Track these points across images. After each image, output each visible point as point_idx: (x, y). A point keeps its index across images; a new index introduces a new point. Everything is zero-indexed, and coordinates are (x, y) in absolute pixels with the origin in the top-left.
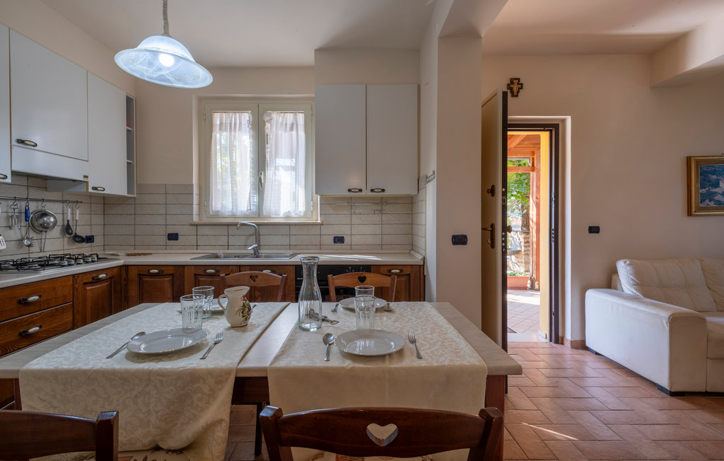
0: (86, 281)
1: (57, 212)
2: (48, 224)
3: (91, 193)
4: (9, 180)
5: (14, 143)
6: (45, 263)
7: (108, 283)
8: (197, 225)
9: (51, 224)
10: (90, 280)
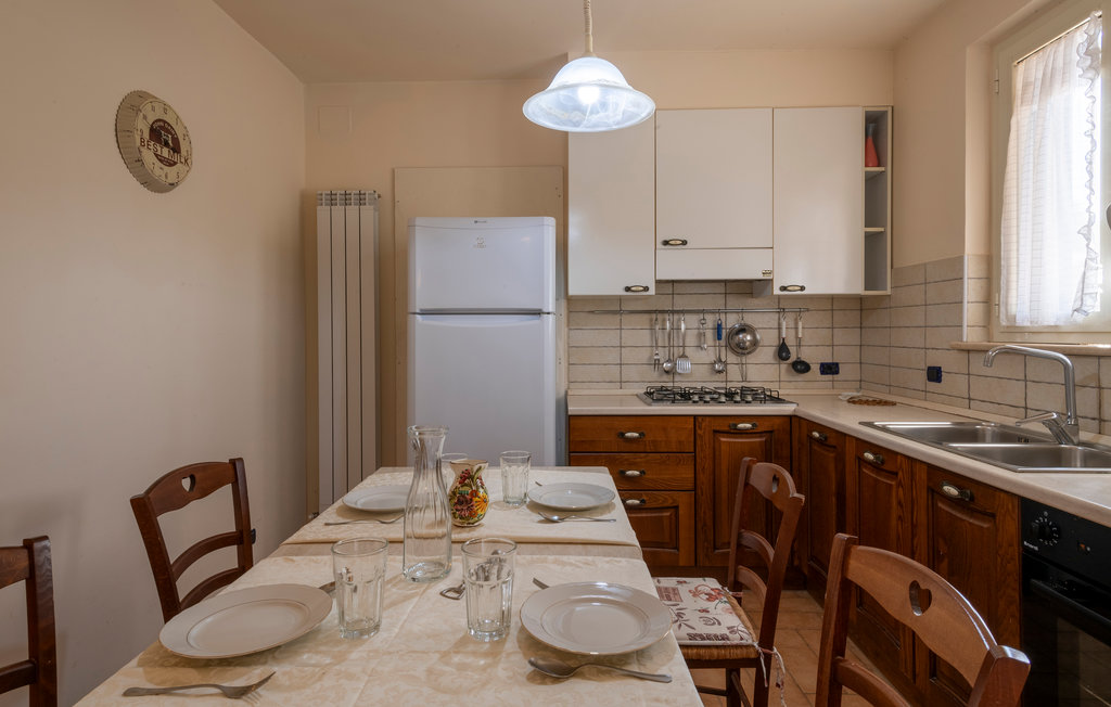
0: (718, 429)
1: (766, 326)
2: (744, 342)
3: (779, 296)
4: (652, 291)
5: (659, 245)
6: (686, 396)
7: (764, 439)
8: (969, 351)
9: (748, 344)
10: (726, 429)
